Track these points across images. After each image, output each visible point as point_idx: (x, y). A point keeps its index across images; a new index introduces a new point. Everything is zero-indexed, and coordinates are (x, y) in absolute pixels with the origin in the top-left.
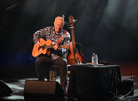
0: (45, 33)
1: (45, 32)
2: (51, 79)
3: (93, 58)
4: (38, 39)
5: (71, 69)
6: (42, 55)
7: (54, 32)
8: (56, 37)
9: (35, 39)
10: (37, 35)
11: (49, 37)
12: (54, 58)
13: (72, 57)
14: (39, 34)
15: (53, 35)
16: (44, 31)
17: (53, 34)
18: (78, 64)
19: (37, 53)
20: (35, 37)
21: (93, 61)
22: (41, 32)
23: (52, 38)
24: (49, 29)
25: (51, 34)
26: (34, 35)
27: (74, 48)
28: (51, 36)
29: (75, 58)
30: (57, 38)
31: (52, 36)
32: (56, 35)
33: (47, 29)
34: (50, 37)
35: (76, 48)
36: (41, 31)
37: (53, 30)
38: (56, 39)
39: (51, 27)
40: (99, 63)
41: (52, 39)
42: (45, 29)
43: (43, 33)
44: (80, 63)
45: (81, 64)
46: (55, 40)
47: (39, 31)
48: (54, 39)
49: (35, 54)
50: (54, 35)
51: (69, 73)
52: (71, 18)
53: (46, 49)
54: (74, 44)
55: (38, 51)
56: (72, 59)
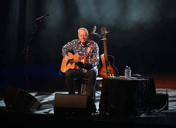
2: (82, 92)
3: (126, 71)
4: (65, 53)
6: (70, 69)
7: (80, 46)
8: (83, 50)
9: (63, 53)
12: (85, 71)
13: (104, 69)
15: (80, 48)
18: (111, 77)
21: (126, 74)
22: (68, 46)
24: (74, 43)
25: (78, 47)
27: (106, 61)
28: (78, 50)
29: (107, 70)
30: (85, 50)
31: (79, 50)
32: (83, 48)
33: (73, 44)
35: (108, 60)
36: (68, 44)
37: (79, 43)
38: (83, 52)
39: (77, 40)
40: (132, 76)
42: (71, 44)
43: (70, 48)
45: (113, 77)
47: (66, 45)
49: (64, 69)
50: (81, 48)
51: (101, 86)
52: (103, 29)
53: (74, 64)
54: (106, 56)
55: (67, 66)
56: (105, 72)
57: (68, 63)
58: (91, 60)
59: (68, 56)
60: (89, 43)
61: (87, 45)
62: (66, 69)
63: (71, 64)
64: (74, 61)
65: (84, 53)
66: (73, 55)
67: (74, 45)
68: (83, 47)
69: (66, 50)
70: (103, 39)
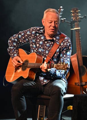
0: (27, 40)
1: (27, 37)
4: (15, 50)
5: (75, 101)
6: (21, 78)
7: (42, 38)
8: (46, 45)
9: (11, 49)
10: (15, 41)
11: (34, 46)
13: (76, 80)
14: (17, 39)
15: (41, 43)
16: (26, 35)
17: (41, 40)
19: (13, 76)
20: (11, 46)
22: (20, 36)
23: (39, 48)
24: (34, 32)
25: (38, 40)
26: (9, 42)
28: (38, 45)
29: (81, 81)
30: (49, 47)
31: (40, 45)
32: (46, 42)
33: (31, 33)
34: (36, 46)
37: (41, 34)
38: (46, 50)
41: (40, 50)
42: (27, 32)
46: (45, 52)
48: (43, 49)
49: (11, 77)
50: (44, 42)
51: (72, 109)
53: (28, 70)
54: (80, 57)
55: (15, 72)
56: (77, 85)
57: (17, 68)
58: (58, 66)
59: (18, 55)
60: (58, 37)
61: (55, 39)
62: (14, 77)
63: (24, 69)
64: (29, 65)
65: (47, 52)
66: (28, 54)
68: (46, 40)
69: (15, 44)
70: (75, 29)
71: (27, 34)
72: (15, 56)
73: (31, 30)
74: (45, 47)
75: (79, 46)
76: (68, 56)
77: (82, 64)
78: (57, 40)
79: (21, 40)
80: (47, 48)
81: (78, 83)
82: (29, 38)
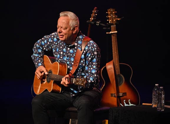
1: (49, 45)
4: (39, 57)
5: (111, 114)
8: (69, 52)
13: (113, 90)
18: (126, 105)
24: (55, 39)
27: (117, 74)
29: (118, 92)
33: (53, 40)
35: (121, 73)
40: (166, 104)
42: (48, 40)
44: (129, 104)
45: (131, 105)
51: (107, 123)
52: (112, 13)
54: (117, 65)
55: (41, 83)
56: (114, 96)
59: (43, 64)
64: (52, 77)
65: (72, 60)
67: (55, 44)
70: (111, 32)
71: (49, 42)
72: (39, 66)
73: (52, 36)
74: (69, 54)
75: (116, 52)
76: (94, 63)
77: (119, 72)
78: (79, 45)
79: (45, 47)
80: (71, 55)
81: (115, 94)
82: (51, 46)
